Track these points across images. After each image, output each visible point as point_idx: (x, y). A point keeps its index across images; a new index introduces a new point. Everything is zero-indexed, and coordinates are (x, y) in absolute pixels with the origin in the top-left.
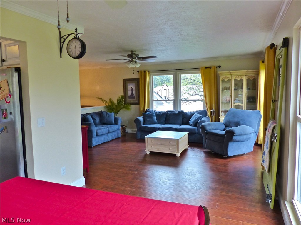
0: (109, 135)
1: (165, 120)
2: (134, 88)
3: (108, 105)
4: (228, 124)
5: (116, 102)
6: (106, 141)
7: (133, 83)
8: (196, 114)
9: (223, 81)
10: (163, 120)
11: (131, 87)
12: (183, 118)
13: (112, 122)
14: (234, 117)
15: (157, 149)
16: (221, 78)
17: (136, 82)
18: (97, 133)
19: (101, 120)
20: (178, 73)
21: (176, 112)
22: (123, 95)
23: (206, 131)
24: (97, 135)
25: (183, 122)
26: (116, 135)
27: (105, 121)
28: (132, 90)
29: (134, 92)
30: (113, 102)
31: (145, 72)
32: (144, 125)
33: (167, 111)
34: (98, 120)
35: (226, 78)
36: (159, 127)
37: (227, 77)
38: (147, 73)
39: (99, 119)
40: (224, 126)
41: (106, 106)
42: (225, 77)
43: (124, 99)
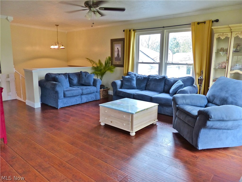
0: (83, 96)
1: (146, 86)
2: (120, 49)
3: (95, 66)
4: (211, 98)
5: (104, 64)
6: (78, 103)
7: (119, 43)
8: (180, 81)
9: (219, 39)
10: (144, 85)
11: (118, 47)
12: (165, 85)
13: (90, 83)
14: (221, 89)
15: (110, 122)
16: (216, 36)
17: (122, 42)
18: (64, 94)
19: (79, 81)
20: (165, 31)
21: (158, 77)
22: (110, 56)
23: (177, 106)
24: (65, 96)
25: (164, 89)
26: (93, 98)
27: (83, 82)
28: (118, 51)
29: (120, 54)
30: (102, 64)
31: (130, 30)
32: (121, 90)
33: (149, 76)
34: (75, 81)
35: (223, 35)
36: (135, 93)
37: (225, 34)
38: (132, 32)
39: (78, 80)
40: (206, 101)
41: (93, 67)
42: (221, 34)
43: (111, 60)
